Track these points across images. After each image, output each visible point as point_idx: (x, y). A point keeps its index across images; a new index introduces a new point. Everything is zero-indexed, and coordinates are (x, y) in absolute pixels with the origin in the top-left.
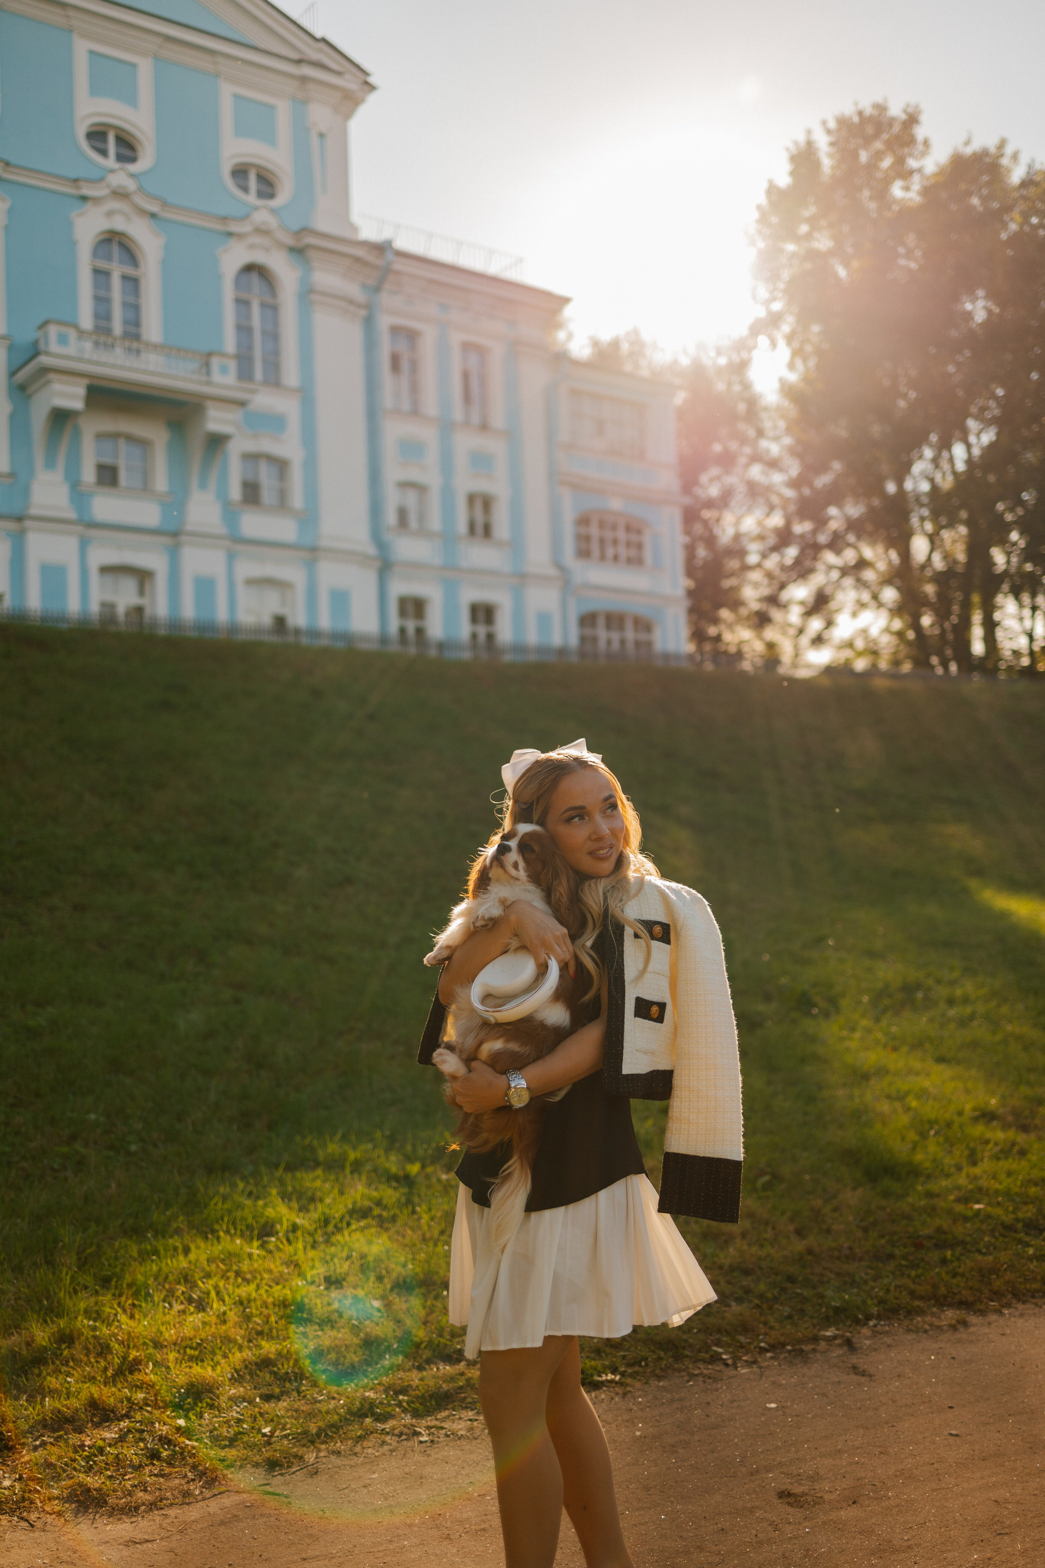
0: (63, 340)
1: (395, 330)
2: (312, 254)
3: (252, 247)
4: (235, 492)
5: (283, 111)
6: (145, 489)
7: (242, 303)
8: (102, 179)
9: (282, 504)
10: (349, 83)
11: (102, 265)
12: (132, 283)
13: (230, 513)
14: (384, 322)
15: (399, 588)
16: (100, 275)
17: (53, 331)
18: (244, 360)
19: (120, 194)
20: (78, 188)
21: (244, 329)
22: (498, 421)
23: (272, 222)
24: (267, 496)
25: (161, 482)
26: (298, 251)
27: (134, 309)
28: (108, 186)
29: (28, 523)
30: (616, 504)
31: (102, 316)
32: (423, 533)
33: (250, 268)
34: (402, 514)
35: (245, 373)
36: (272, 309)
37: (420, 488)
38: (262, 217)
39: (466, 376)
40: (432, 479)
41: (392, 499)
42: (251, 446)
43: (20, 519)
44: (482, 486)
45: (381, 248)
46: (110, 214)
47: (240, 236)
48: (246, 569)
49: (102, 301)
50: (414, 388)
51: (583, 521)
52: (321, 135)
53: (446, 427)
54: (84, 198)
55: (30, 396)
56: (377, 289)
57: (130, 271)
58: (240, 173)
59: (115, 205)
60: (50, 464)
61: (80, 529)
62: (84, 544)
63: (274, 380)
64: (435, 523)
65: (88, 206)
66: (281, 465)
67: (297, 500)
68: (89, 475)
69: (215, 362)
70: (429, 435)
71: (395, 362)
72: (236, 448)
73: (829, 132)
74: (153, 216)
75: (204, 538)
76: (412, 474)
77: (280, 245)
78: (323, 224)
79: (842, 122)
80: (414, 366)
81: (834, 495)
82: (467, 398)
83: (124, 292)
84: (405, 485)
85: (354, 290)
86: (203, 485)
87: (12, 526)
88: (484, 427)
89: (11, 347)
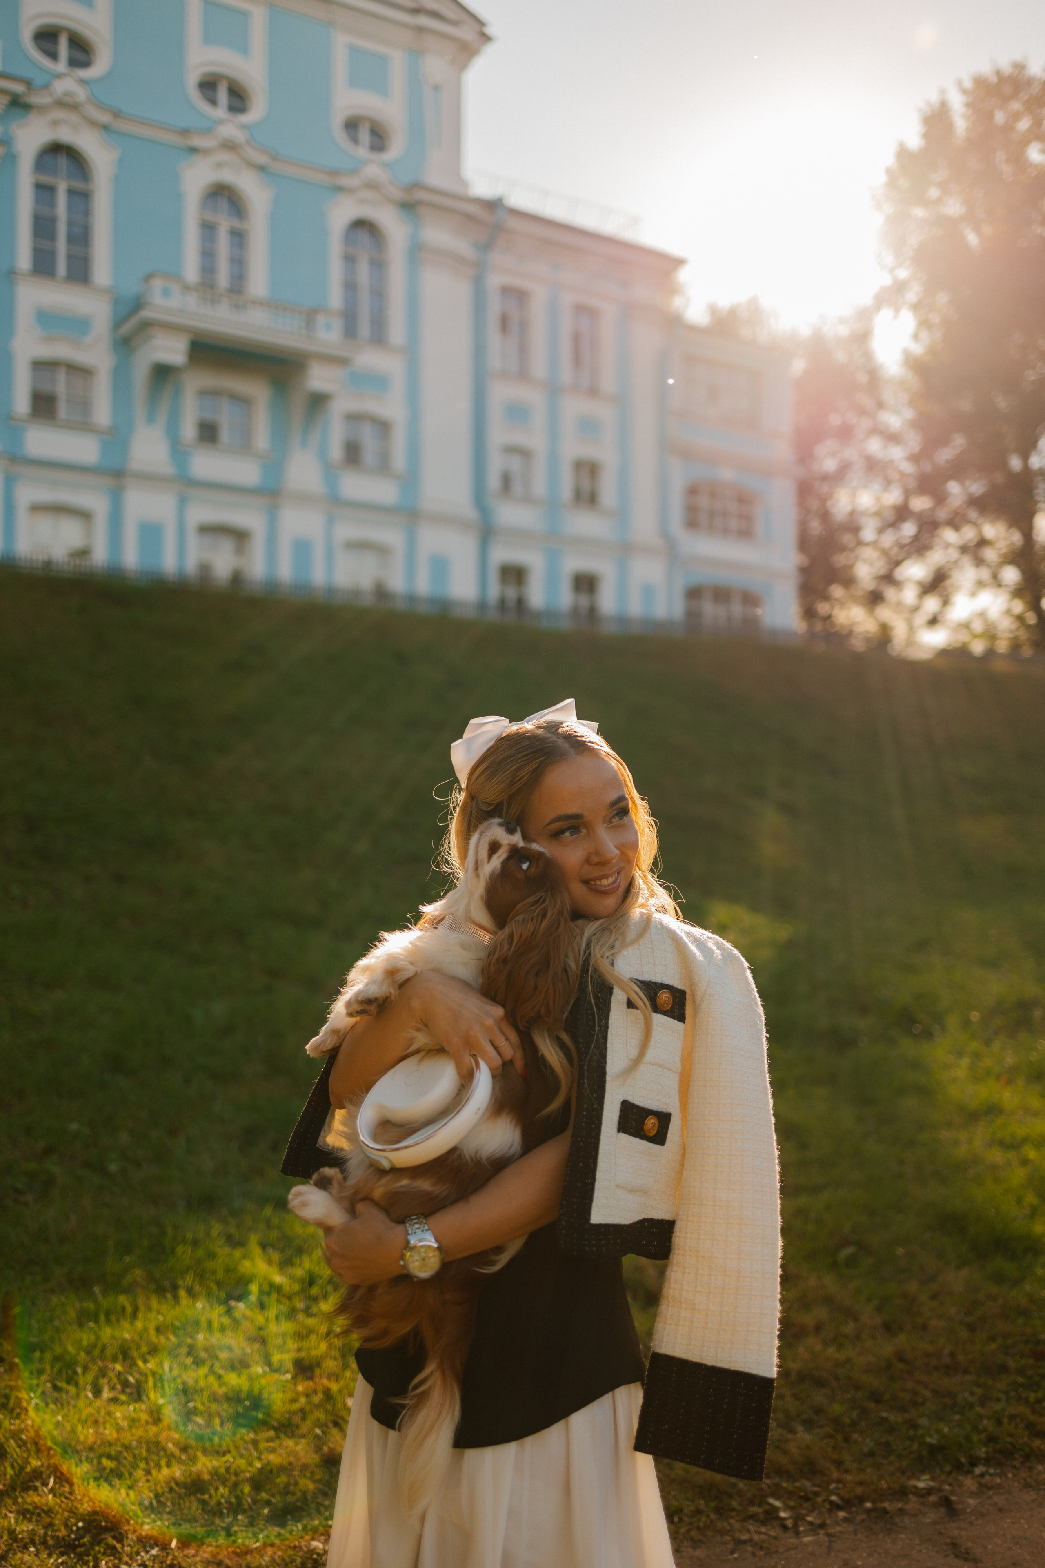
0: (166, 293)
1: (505, 290)
2: (422, 210)
3: (361, 201)
4: (336, 452)
5: (398, 62)
6: (245, 447)
7: (350, 259)
8: (211, 130)
9: (384, 467)
10: (466, 33)
11: (211, 218)
12: (239, 237)
13: (330, 472)
14: (495, 281)
15: (501, 554)
16: (208, 229)
17: (158, 284)
18: (350, 318)
19: (229, 146)
20: (188, 139)
21: (350, 286)
22: (608, 384)
23: (383, 176)
24: (369, 456)
25: (262, 441)
26: (409, 207)
27: (239, 263)
28: (217, 137)
29: (127, 480)
30: (727, 474)
31: (209, 270)
32: (528, 499)
33: (359, 224)
34: (506, 480)
35: (350, 331)
36: (379, 265)
37: (524, 453)
38: (372, 171)
39: (577, 338)
40: (537, 441)
41: (496, 464)
42: (354, 406)
43: (119, 475)
44: (589, 452)
45: (493, 205)
46: (219, 166)
47: (350, 191)
48: (345, 531)
49: (208, 255)
50: (523, 350)
51: (693, 491)
52: (437, 88)
53: (554, 390)
54: (194, 150)
55: (132, 351)
56: (488, 247)
57: (236, 224)
58: (352, 125)
59: (223, 156)
60: (151, 419)
61: (179, 486)
62: (182, 502)
63: (379, 338)
64: (540, 488)
65: (197, 157)
66: (383, 427)
67: (399, 461)
68: (189, 431)
69: (321, 319)
70: (534, 398)
71: (504, 323)
72: (340, 406)
73: (964, 92)
74: (262, 168)
75: (305, 499)
76: (519, 439)
77: (390, 200)
78: (435, 178)
79: (980, 82)
80: (524, 327)
81: (957, 470)
82: (577, 360)
83: (230, 247)
84: (511, 450)
85: (462, 246)
86: (304, 445)
87: (110, 481)
88: (593, 392)
89: (117, 302)
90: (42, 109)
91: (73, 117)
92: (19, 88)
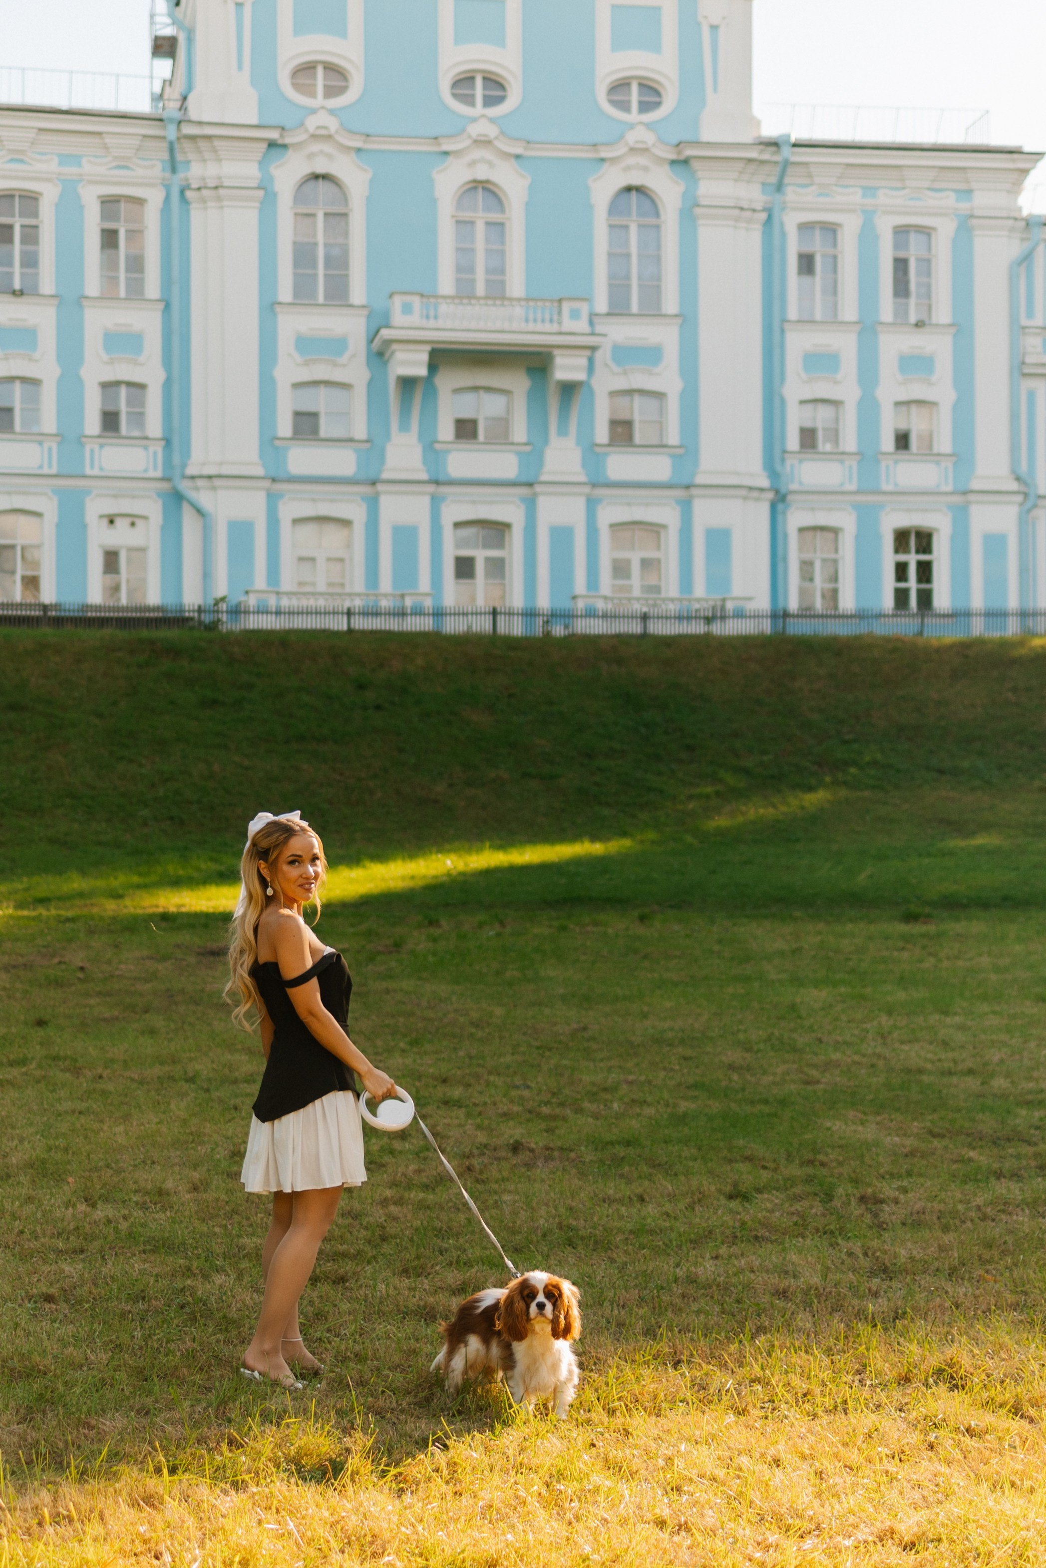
0: (407, 310)
1: (805, 228)
2: (695, 164)
3: (628, 169)
4: (602, 434)
5: (670, 11)
6: (504, 440)
7: (617, 229)
8: (463, 130)
9: (656, 441)
11: (467, 215)
12: (498, 228)
14: (791, 221)
15: (802, 517)
16: (463, 225)
17: (398, 301)
19: (483, 142)
20: (439, 144)
21: (619, 256)
22: (942, 314)
23: (649, 138)
24: (642, 435)
25: (520, 432)
26: (682, 163)
27: (500, 254)
28: (470, 137)
29: (380, 487)
31: (464, 270)
32: (835, 455)
33: (629, 189)
34: (808, 437)
35: (623, 303)
36: (651, 230)
38: (638, 136)
41: (795, 420)
42: (621, 383)
43: (374, 483)
44: (917, 390)
46: (472, 164)
47: (613, 160)
48: (610, 514)
49: (464, 252)
50: (833, 290)
52: (713, 28)
53: (869, 331)
54: (446, 153)
55: (388, 361)
56: (779, 187)
57: (495, 217)
58: (619, 89)
59: (478, 153)
60: (404, 427)
61: (431, 488)
62: (436, 502)
63: (653, 309)
64: (850, 442)
65: (450, 159)
66: (658, 399)
67: (672, 435)
68: (446, 431)
69: (568, 307)
70: (846, 342)
71: (807, 264)
72: (603, 387)
74: (518, 157)
75: (561, 486)
77: (660, 160)
80: (833, 264)
82: (901, 288)
83: (487, 240)
85: (750, 195)
86: (563, 431)
87: (366, 490)
88: (923, 323)
89: (369, 317)
90: (298, 146)
91: (327, 148)
92: (274, 135)
